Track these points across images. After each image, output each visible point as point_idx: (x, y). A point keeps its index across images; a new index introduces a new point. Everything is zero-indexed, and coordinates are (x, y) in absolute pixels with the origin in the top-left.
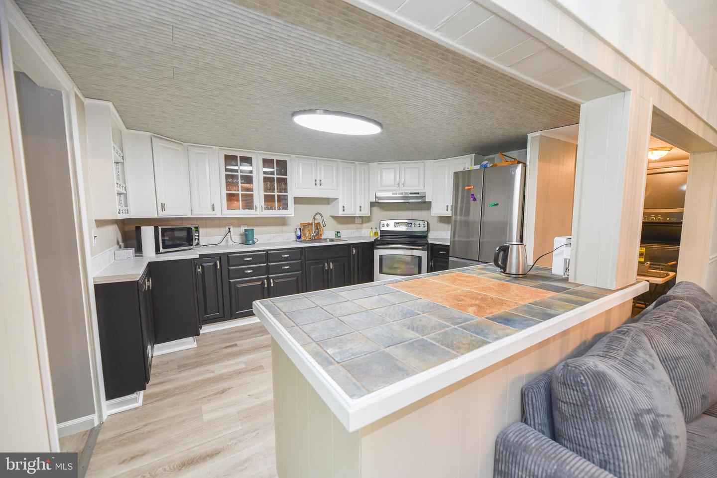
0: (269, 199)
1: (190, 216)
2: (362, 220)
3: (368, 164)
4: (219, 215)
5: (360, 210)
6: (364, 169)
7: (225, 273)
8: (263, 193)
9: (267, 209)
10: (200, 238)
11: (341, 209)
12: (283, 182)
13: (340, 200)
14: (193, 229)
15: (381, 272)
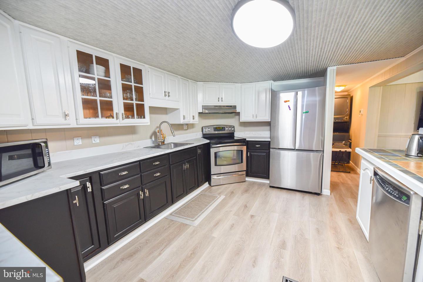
0: (128, 108)
1: (31, 127)
2: (188, 127)
3: (196, 83)
4: (74, 125)
5: (193, 119)
6: (194, 86)
7: (98, 194)
8: (122, 102)
9: (127, 117)
10: (50, 154)
11: (182, 118)
12: (140, 92)
13: (181, 110)
14: (43, 144)
15: (216, 165)
